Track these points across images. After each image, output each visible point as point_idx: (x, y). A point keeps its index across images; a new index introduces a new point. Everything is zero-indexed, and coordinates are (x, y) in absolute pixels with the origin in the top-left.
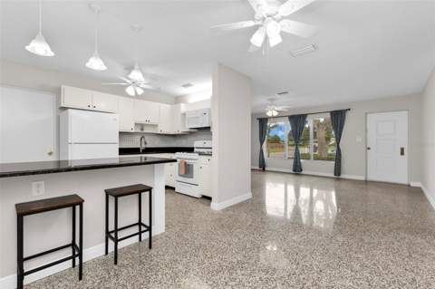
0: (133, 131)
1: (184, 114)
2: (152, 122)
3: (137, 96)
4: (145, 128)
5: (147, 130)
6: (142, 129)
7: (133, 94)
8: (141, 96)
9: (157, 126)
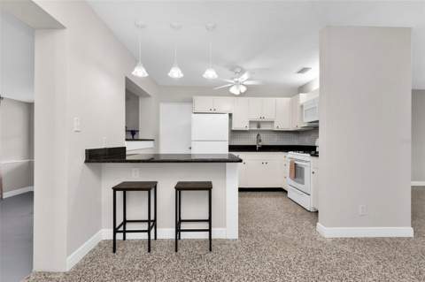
0: (248, 129)
1: (302, 106)
2: (267, 118)
3: (241, 95)
4: (262, 125)
5: (263, 127)
6: (259, 127)
7: (237, 93)
8: (245, 93)
9: (273, 122)
